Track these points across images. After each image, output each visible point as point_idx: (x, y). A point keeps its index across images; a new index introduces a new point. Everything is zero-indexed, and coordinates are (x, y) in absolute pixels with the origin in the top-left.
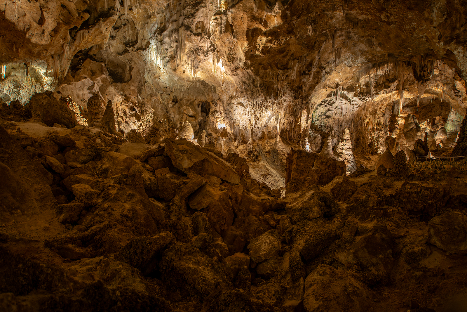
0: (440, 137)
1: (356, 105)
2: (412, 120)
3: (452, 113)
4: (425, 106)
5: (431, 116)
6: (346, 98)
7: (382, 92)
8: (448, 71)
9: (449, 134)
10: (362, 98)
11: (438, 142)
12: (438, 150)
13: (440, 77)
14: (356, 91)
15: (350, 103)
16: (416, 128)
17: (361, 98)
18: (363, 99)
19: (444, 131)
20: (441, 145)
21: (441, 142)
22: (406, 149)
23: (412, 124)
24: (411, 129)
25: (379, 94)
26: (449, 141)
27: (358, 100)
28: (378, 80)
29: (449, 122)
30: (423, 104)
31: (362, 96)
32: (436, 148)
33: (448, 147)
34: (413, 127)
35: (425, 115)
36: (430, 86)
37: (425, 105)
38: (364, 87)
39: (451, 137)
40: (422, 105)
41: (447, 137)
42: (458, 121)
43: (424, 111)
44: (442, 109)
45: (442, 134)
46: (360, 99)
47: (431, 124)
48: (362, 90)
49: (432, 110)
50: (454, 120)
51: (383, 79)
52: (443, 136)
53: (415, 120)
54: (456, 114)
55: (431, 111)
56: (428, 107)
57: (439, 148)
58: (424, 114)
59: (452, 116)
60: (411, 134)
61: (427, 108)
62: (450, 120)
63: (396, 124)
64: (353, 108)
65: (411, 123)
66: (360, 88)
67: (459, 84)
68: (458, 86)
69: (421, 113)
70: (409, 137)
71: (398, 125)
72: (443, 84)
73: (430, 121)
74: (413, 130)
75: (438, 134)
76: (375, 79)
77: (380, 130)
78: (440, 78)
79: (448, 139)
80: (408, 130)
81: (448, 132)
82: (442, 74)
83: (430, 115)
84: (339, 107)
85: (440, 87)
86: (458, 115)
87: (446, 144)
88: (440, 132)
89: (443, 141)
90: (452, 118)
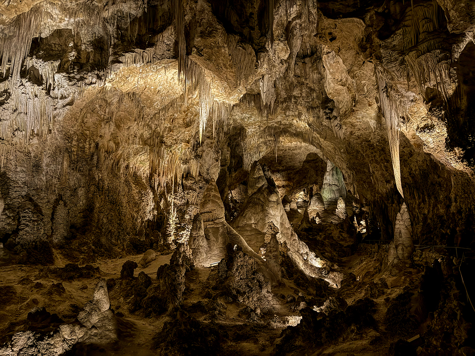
0: (315, 208)
1: (63, 97)
2: (261, 172)
3: (327, 174)
4: (298, 171)
5: (306, 183)
6: (38, 80)
7: (129, 56)
8: (311, 75)
9: (326, 203)
10: (78, 77)
11: (312, 215)
13: (299, 88)
14: (65, 60)
15: (48, 93)
16: (268, 188)
17: (74, 78)
18: (78, 80)
19: (320, 199)
20: (317, 220)
21: (318, 215)
22: (221, 230)
23: (261, 180)
24: (260, 189)
25: (120, 62)
26: (328, 213)
27: (65, 83)
28: (127, 30)
29: (326, 186)
30: (295, 168)
31: (79, 72)
32: (309, 225)
33: (327, 222)
34: (263, 186)
36: (289, 116)
37: (298, 169)
38: (90, 49)
39: (330, 208)
41: (324, 208)
42: (336, 185)
43: (297, 178)
44: (317, 175)
45: (317, 204)
46: (70, 79)
47: (308, 195)
48: (83, 56)
49: (306, 176)
50: (331, 184)
51: (140, 26)
52: (319, 206)
53: (266, 173)
54: (333, 175)
55: (305, 178)
57: (314, 225)
58: (298, 180)
59: (328, 177)
60: (259, 199)
61: (300, 173)
62: (326, 183)
64: (55, 109)
65: (259, 178)
66: (79, 52)
67: (330, 81)
68: (329, 84)
69: (295, 180)
70: (256, 204)
72: (307, 110)
73: (307, 192)
74: (263, 191)
75: (312, 203)
76: (118, 28)
77: (190, 188)
78: (299, 92)
79: (325, 211)
80: (255, 190)
81: (325, 200)
82: (303, 84)
83: (304, 182)
84: (21, 109)
85: (303, 117)
86: (335, 177)
87: (323, 219)
88: (314, 200)
89: (320, 214)
90: (329, 181)
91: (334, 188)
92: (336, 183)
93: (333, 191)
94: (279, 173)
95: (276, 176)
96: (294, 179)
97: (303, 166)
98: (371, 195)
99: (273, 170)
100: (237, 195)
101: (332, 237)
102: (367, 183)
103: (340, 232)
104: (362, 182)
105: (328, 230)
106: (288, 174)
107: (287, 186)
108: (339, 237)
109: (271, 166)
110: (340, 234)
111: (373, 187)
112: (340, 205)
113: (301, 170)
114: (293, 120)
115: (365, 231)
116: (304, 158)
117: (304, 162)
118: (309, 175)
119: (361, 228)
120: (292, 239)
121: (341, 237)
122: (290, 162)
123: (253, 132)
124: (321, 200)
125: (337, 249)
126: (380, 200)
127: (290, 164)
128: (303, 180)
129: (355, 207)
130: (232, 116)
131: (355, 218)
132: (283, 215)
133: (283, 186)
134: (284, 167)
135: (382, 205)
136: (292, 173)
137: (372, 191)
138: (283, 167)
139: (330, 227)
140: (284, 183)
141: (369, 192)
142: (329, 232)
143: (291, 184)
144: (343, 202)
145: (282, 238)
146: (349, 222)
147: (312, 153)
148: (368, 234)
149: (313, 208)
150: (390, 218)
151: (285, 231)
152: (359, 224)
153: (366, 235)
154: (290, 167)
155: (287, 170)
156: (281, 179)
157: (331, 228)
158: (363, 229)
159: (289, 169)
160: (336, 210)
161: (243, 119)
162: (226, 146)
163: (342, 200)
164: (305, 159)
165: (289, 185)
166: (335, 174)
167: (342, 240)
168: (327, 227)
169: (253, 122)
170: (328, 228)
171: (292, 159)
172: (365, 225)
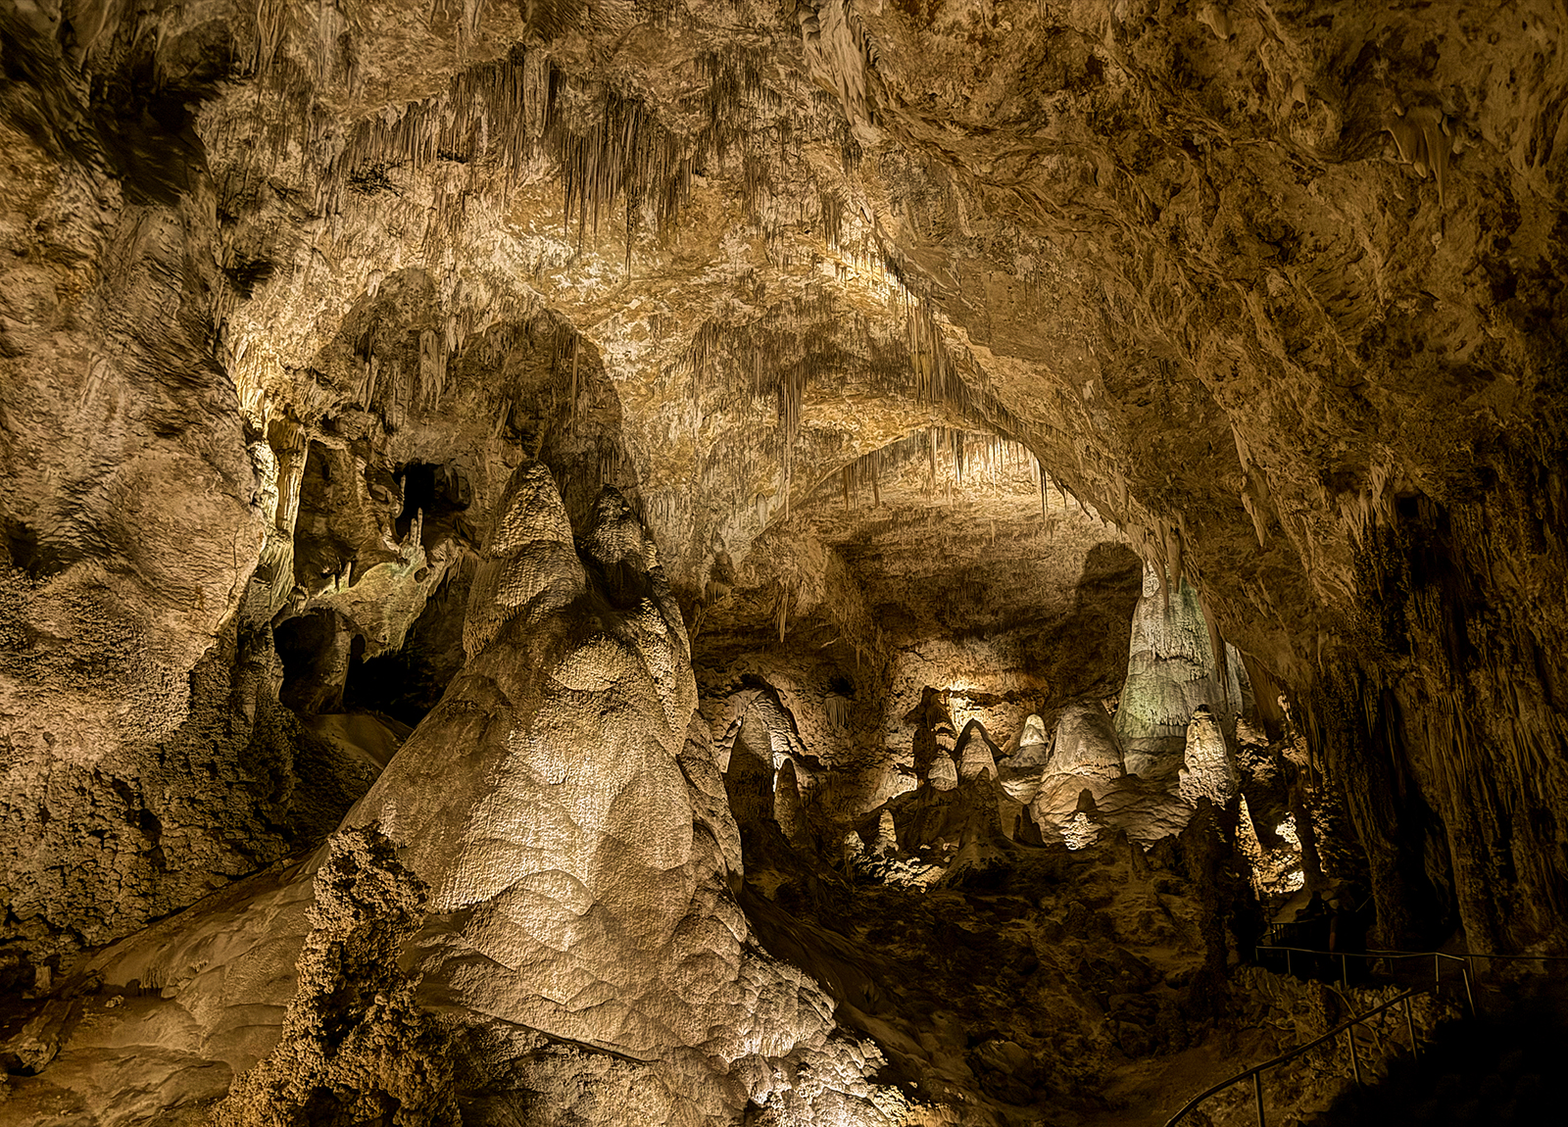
0: (1074, 768)
4: (1063, 628)
5: (1102, 679)
9: (1137, 744)
11: (1059, 804)
12: (1007, 871)
19: (1103, 726)
21: (1085, 802)
26: (1138, 791)
29: (1141, 668)
30: (1047, 615)
32: (994, 854)
35: (1073, 679)
37: (1059, 622)
40: (1046, 620)
41: (1119, 767)
42: (1190, 660)
43: (1061, 657)
45: (1081, 748)
49: (1101, 649)
50: (1163, 654)
52: (1092, 758)
55: (1094, 655)
56: (1076, 632)
58: (1065, 669)
59: (1148, 626)
61: (1073, 638)
62: (1142, 654)
63: (942, 730)
69: (1055, 668)
71: (950, 733)
75: (1059, 747)
79: (1127, 782)
83: (1096, 676)
86: (1180, 618)
87: (1112, 821)
88: (1068, 728)
89: (1096, 796)
90: (1151, 640)
91: (1180, 673)
92: (1187, 651)
93: (1175, 686)
94: (981, 639)
95: (974, 652)
96: (1047, 661)
97: (1080, 605)
98: (1299, 648)
99: (956, 631)
100: (818, 737)
101: (1108, 926)
102: (1266, 576)
103: (1164, 888)
104: (1234, 578)
105: (1092, 878)
106: (1024, 643)
107: (1024, 694)
108: (1147, 921)
109: (942, 611)
110: (1160, 904)
111: (1300, 599)
112: (1198, 750)
113: (1071, 623)
114: (816, 259)
115: (1298, 878)
116: (1074, 568)
117: (1081, 586)
118: (1111, 645)
119: (1278, 866)
120: (679, 955)
121: (1160, 921)
122: (1022, 590)
123: (640, 359)
124: (1102, 730)
125: (1116, 1000)
126: (1346, 672)
127: (1023, 599)
128: (1091, 666)
129: (1250, 746)
130: (470, 258)
131: (1244, 805)
132: (635, 781)
133: (1010, 697)
134: (1001, 615)
135: (1359, 704)
136: (1036, 637)
137: (1296, 624)
138: (995, 613)
139: (1112, 862)
140: (1014, 682)
141: (1284, 637)
142: (1095, 892)
143: (1042, 685)
144: (1210, 733)
145: (583, 954)
146: (1214, 834)
147: (1107, 545)
148: (1316, 903)
149: (1066, 769)
150: (1427, 791)
151: (631, 897)
152: (1270, 841)
153: (1302, 906)
154: (1025, 610)
155: (1012, 627)
156: (994, 665)
157: (1114, 871)
158: (1290, 870)
159: (1024, 624)
160: (1182, 774)
161: (534, 274)
162: (494, 442)
163: (1208, 725)
164: (1081, 572)
165: (1035, 691)
166: (1179, 608)
167: (1164, 938)
168: (1091, 862)
169: (605, 291)
170: (1099, 867)
171: (1026, 577)
172: (1298, 847)
